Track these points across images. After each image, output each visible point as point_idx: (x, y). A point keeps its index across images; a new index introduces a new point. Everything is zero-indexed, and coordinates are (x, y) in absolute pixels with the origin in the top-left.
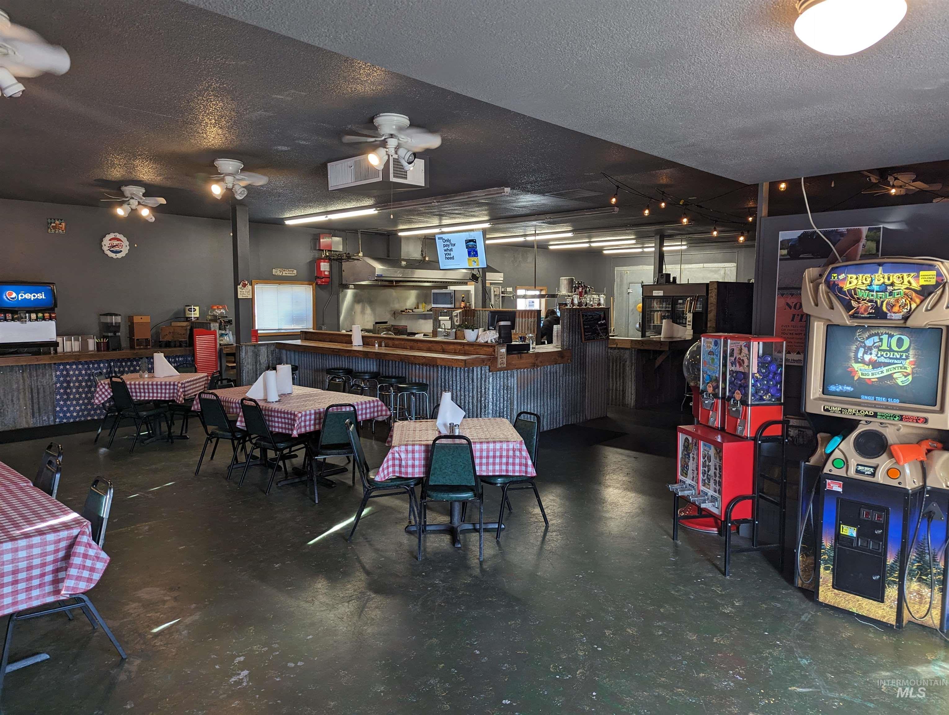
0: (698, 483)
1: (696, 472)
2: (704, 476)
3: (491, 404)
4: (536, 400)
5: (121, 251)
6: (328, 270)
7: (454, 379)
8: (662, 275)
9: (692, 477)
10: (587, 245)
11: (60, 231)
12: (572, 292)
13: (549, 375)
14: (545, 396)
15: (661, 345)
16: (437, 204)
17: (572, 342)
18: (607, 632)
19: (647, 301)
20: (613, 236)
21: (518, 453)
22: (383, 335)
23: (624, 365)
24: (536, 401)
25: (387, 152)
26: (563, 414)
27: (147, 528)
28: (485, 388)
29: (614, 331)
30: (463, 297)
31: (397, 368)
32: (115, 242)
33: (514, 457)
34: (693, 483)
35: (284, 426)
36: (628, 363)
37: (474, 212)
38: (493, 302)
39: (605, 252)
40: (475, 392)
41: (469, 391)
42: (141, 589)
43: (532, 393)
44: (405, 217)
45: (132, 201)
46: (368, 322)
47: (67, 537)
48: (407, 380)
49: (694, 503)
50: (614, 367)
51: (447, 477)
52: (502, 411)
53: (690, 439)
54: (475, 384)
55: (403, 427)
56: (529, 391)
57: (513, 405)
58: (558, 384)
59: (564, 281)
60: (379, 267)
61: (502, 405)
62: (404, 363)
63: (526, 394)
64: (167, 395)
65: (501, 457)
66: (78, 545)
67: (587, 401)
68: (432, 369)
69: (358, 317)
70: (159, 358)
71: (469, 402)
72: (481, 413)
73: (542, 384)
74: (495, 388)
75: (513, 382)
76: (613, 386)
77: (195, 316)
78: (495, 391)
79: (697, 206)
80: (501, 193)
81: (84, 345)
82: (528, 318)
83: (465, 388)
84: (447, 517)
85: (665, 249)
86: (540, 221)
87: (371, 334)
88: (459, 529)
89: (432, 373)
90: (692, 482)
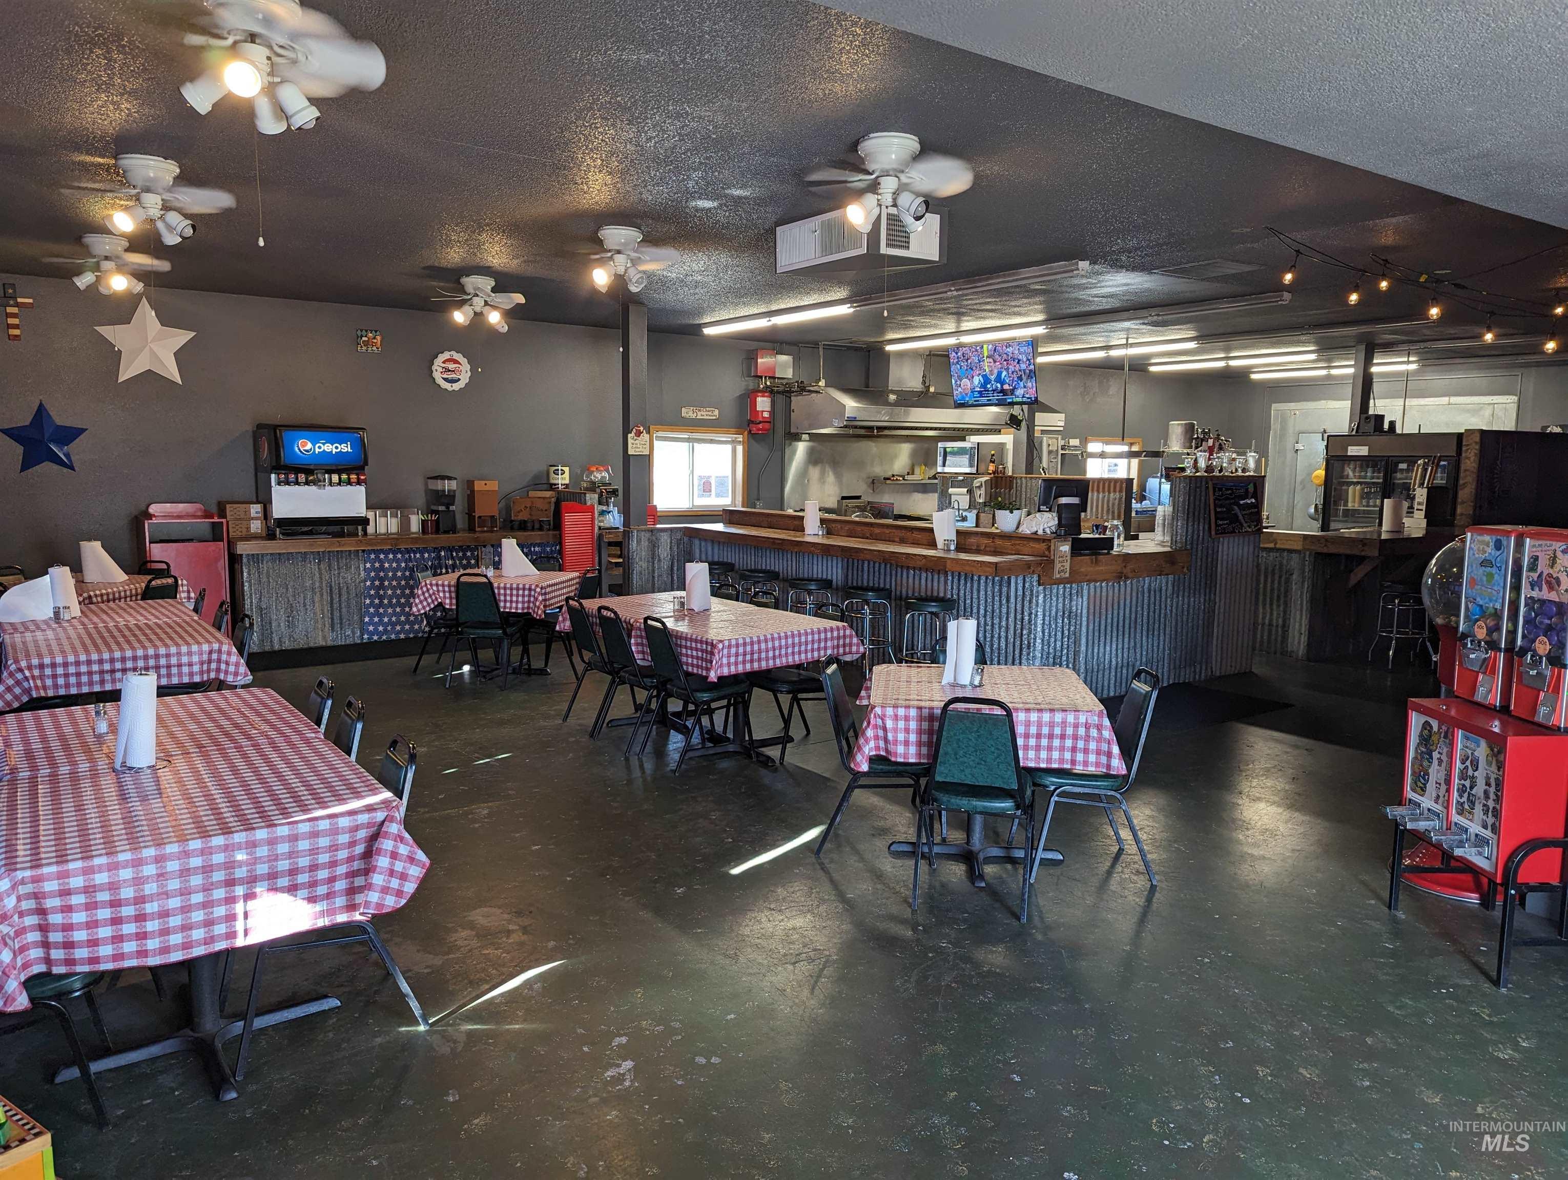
0: (1447, 808)
1: (1444, 787)
2: (1461, 796)
3: (1039, 641)
4: (1120, 637)
5: (459, 379)
6: (769, 409)
7: (975, 596)
8: (1367, 418)
9: (1434, 795)
10: (1221, 364)
11: (374, 348)
12: (1191, 447)
13: (1146, 595)
14: (1139, 631)
15: (1364, 545)
16: (955, 293)
17: (1192, 537)
18: (1261, 1071)
19: (1337, 465)
20: (1273, 347)
21: (1094, 733)
22: (854, 517)
23: (1288, 581)
24: (1120, 641)
25: (878, 200)
26: (1169, 664)
27: (486, 812)
28: (1030, 614)
29: (1268, 518)
30: (993, 455)
31: (877, 574)
32: (451, 366)
33: (1087, 738)
34: (1438, 808)
35: (695, 662)
36: (1294, 577)
37: (1018, 306)
38: (1045, 464)
39: (1254, 377)
40: (1011, 619)
41: (1000, 618)
42: (475, 909)
43: (1115, 624)
44: (899, 318)
45: (476, 299)
46: (829, 496)
47: (368, 823)
48: (893, 593)
49: (1438, 846)
50: (1269, 585)
51: (967, 771)
52: (1058, 654)
53: (1435, 724)
54: (1013, 606)
55: (888, 673)
56: (1109, 621)
57: (1080, 645)
58: (1163, 611)
59: (1176, 428)
60: (851, 404)
61: (1059, 644)
62: (888, 566)
63: (1103, 627)
64: (520, 605)
65: (1063, 737)
66: (384, 838)
67: (1215, 642)
68: (936, 577)
69: (814, 488)
70: (510, 547)
71: (1000, 637)
72: (1020, 657)
73: (1134, 609)
74: (1047, 614)
75: (1081, 604)
76: (1264, 618)
77: (564, 482)
78: (1047, 618)
79: (1455, 285)
80: (1072, 271)
81: (405, 523)
82: (1109, 493)
83: (993, 611)
84: (961, 832)
85: (1374, 369)
86: (1138, 322)
87: (833, 516)
88: (981, 856)
89: (935, 584)
90: (1435, 805)
